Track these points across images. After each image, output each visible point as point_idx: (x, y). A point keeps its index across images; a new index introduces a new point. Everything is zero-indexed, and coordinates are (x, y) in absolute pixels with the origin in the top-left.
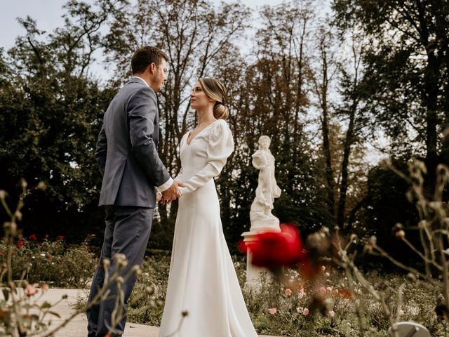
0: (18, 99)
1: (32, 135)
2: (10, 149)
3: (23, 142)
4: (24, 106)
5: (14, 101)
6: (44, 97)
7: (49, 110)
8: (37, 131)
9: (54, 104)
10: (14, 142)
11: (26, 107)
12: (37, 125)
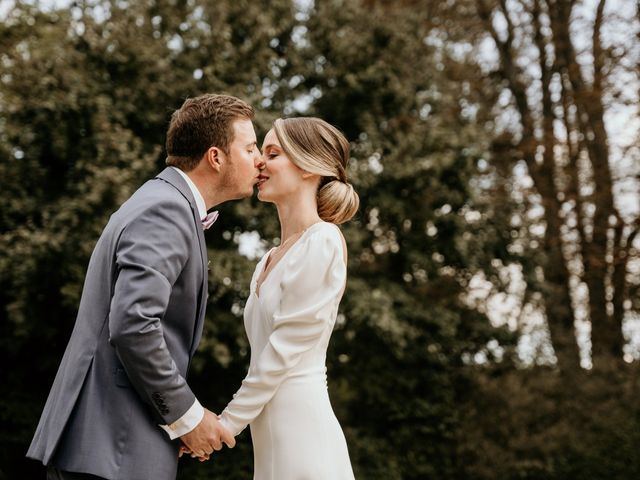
0: (60, 80)
1: (111, 183)
2: (57, 230)
3: (90, 204)
4: (80, 96)
5: (51, 87)
6: (132, 57)
7: (152, 94)
8: (123, 165)
9: (165, 72)
10: (66, 208)
11: (86, 96)
12: (123, 147)
